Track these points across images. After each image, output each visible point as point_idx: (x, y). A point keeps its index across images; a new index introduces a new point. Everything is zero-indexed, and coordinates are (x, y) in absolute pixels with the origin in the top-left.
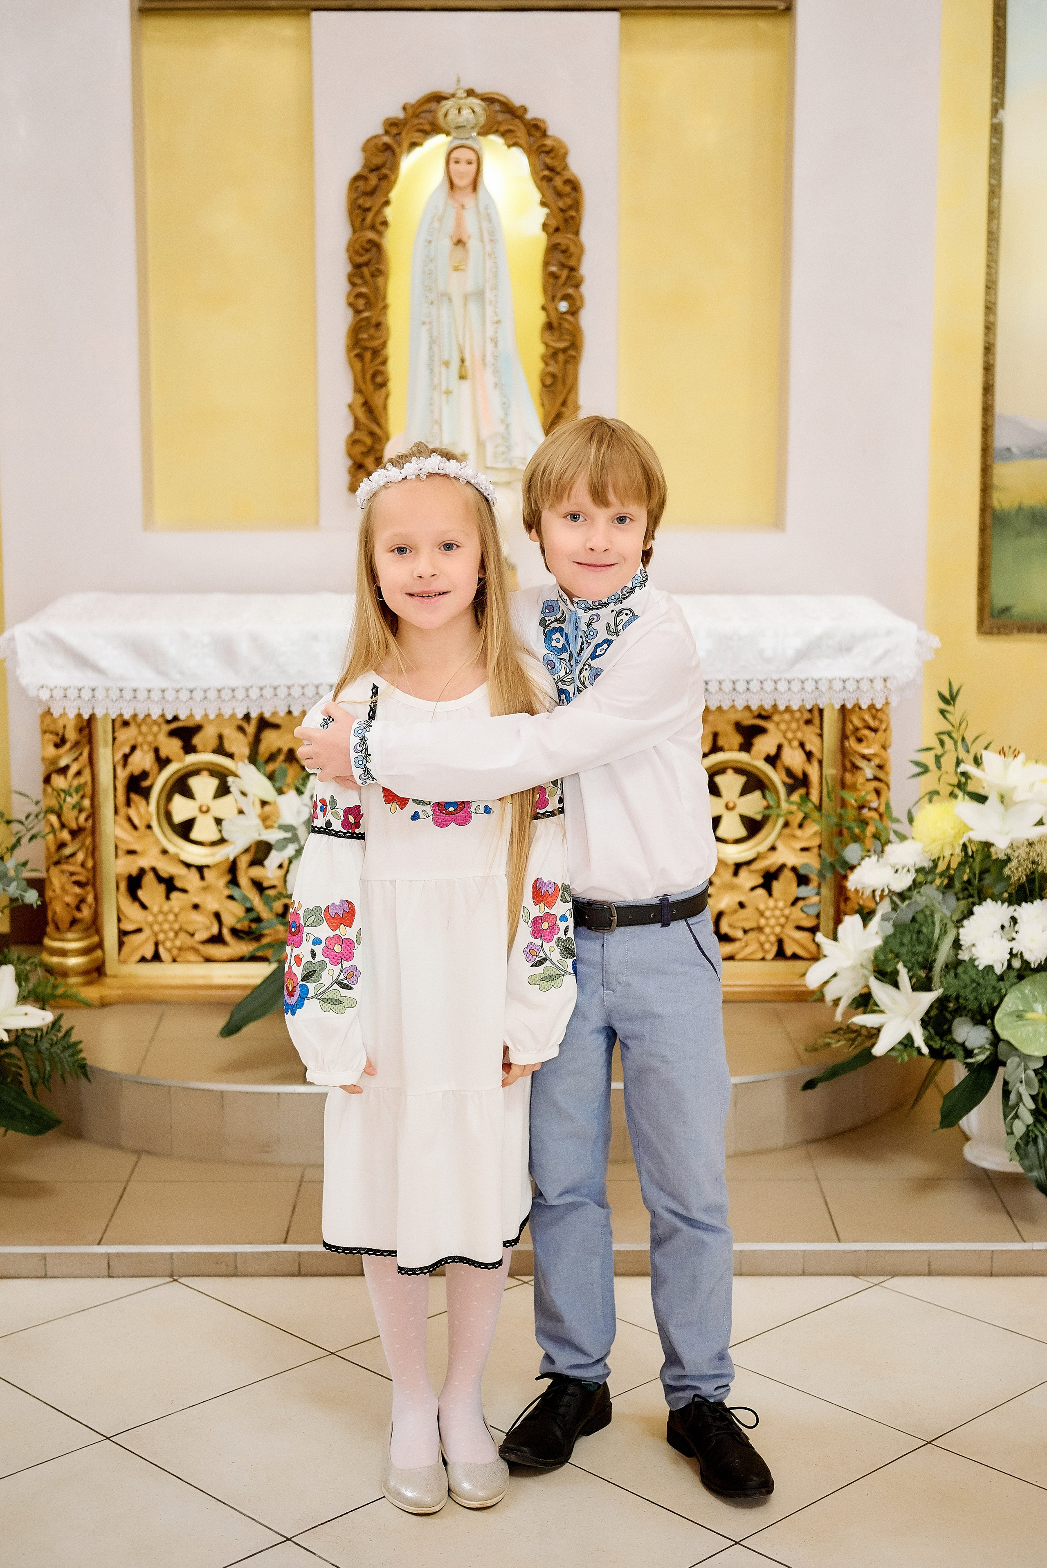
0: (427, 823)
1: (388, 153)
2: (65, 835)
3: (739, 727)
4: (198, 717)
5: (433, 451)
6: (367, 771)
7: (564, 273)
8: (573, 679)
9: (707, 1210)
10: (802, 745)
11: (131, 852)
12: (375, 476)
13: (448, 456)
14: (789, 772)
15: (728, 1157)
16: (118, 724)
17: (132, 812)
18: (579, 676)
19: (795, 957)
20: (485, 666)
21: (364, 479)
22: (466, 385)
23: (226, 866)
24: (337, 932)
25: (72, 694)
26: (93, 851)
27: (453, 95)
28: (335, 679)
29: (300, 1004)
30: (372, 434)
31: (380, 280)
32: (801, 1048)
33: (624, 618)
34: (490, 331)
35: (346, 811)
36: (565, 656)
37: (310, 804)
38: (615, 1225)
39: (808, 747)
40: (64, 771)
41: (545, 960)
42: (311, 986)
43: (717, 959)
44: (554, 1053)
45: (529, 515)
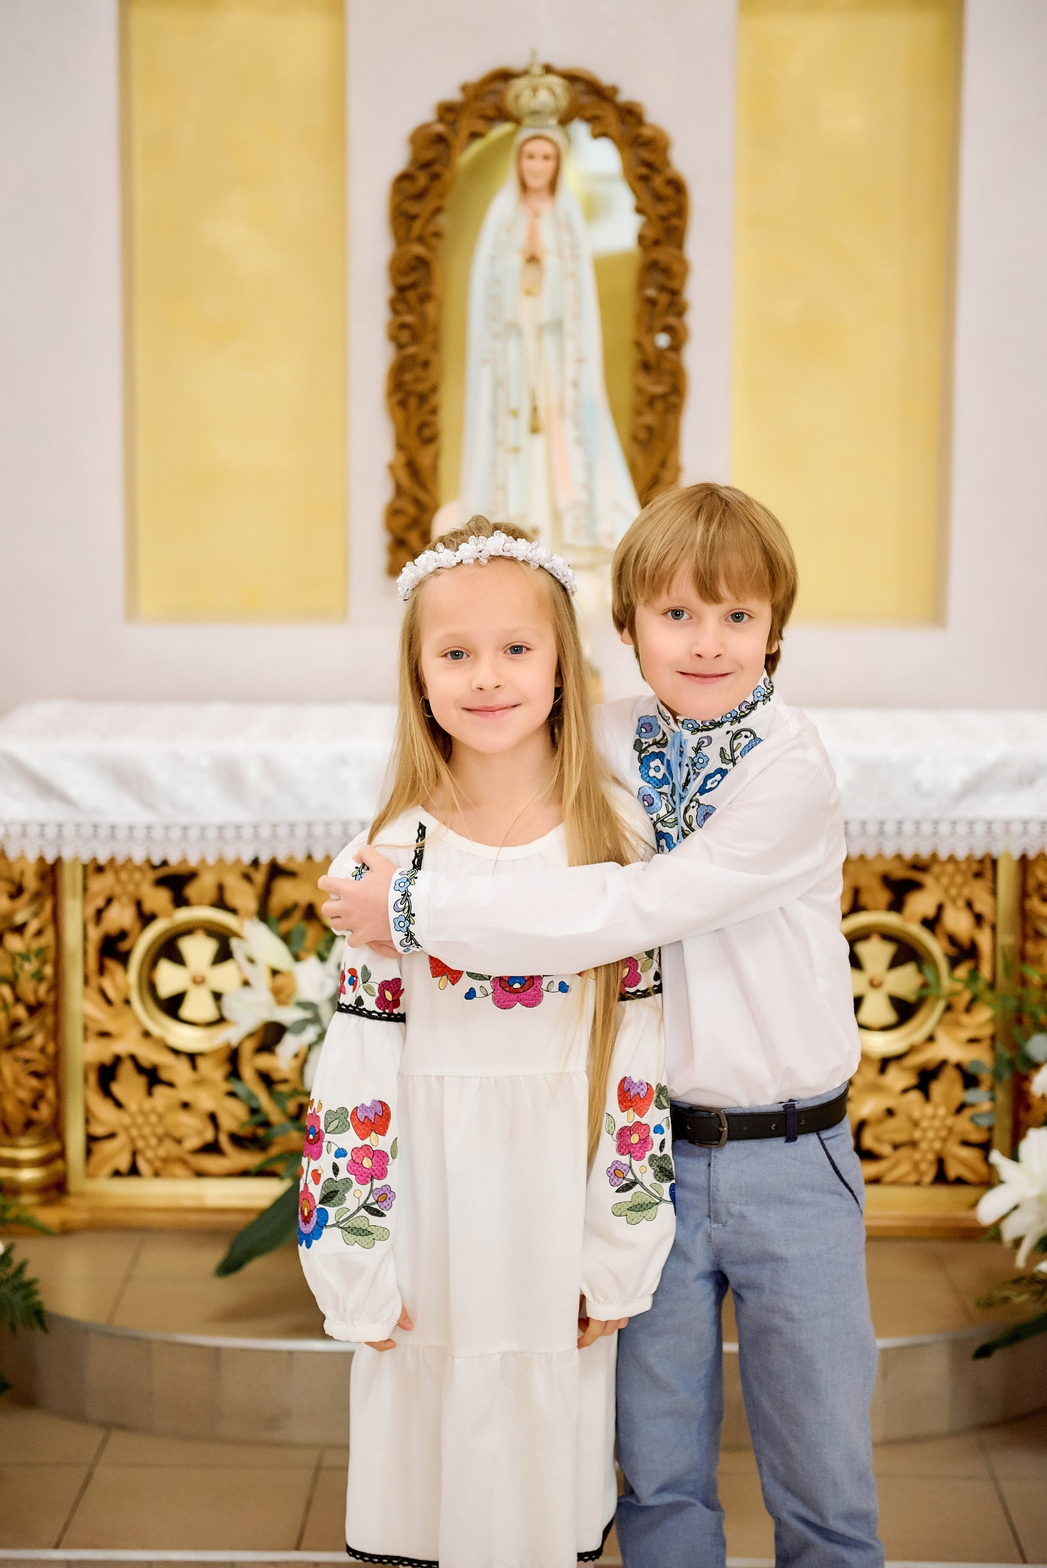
0: (485, 1004)
1: (440, 148)
2: (20, 1012)
3: (887, 881)
4: (193, 862)
5: (496, 527)
6: (410, 935)
7: (664, 299)
8: (676, 820)
9: (852, 1516)
10: (969, 905)
11: (104, 1034)
12: (422, 559)
13: (515, 533)
14: (952, 940)
15: (875, 1445)
16: (90, 869)
17: (107, 984)
18: (684, 816)
19: (960, 1181)
20: (560, 800)
21: (408, 563)
22: (539, 442)
23: (225, 1054)
24: (367, 1142)
25: (33, 831)
26: (56, 1033)
27: (526, 73)
28: (371, 814)
29: (316, 1234)
30: (417, 502)
31: (430, 308)
32: (971, 1302)
33: (743, 741)
34: (570, 371)
35: (383, 985)
36: (666, 789)
37: (337, 975)
38: (730, 1531)
39: (979, 907)
40: (20, 929)
41: (634, 1183)
42: (331, 1211)
43: (858, 1184)
44: (645, 1305)
45: (620, 610)
